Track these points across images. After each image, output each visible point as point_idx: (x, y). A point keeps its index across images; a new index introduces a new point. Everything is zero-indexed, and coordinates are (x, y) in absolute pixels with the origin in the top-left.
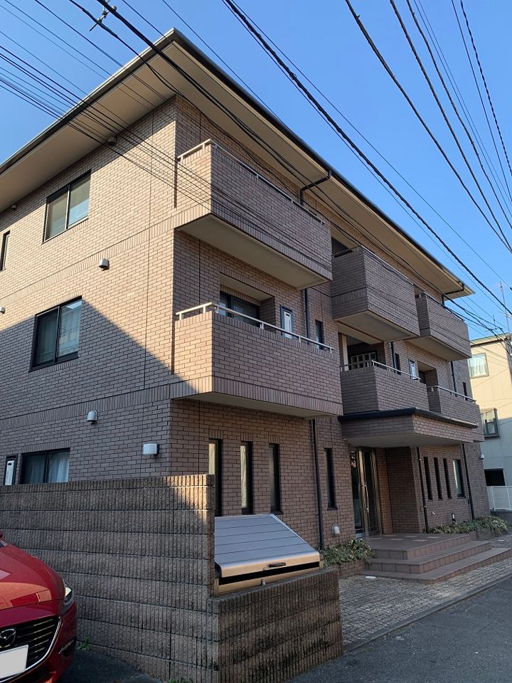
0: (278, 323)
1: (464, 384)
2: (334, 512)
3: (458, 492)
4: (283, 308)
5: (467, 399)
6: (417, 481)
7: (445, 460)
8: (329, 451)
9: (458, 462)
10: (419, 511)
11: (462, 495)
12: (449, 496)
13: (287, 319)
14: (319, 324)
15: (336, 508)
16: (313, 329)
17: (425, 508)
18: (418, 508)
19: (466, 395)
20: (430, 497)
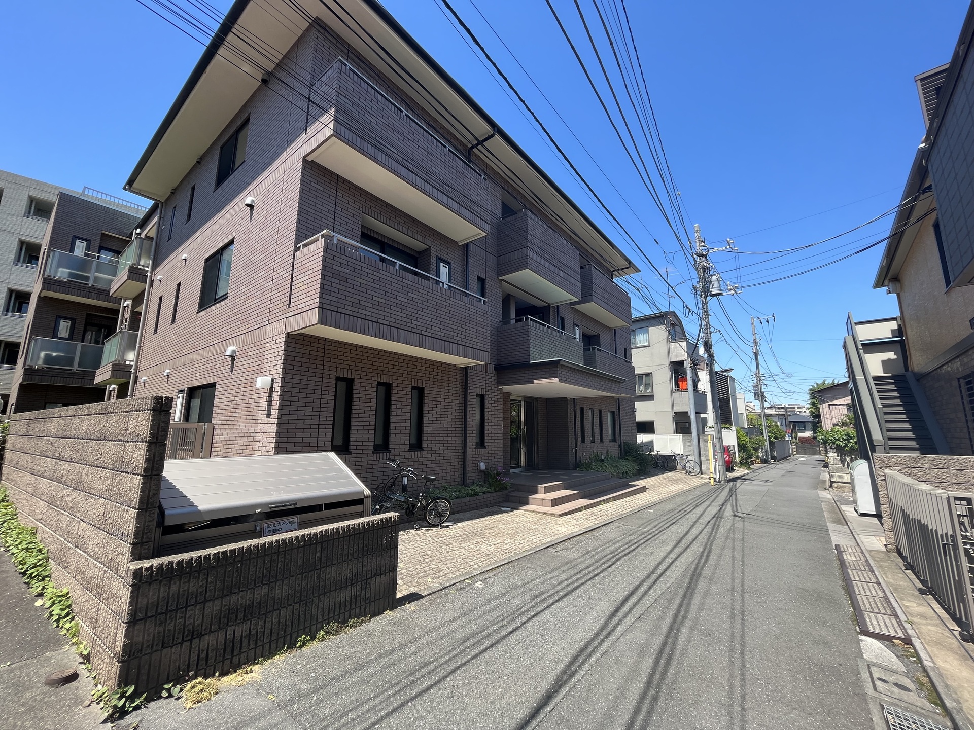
0: (433, 271)
1: (625, 350)
2: (481, 451)
3: (610, 438)
4: (439, 258)
5: (626, 361)
6: (571, 427)
7: (600, 411)
8: (482, 398)
9: (613, 413)
10: (570, 452)
11: (614, 440)
12: (602, 440)
13: (444, 270)
14: (482, 281)
15: (485, 447)
16: (474, 284)
17: (576, 450)
18: (570, 449)
19: (626, 358)
20: (583, 441)
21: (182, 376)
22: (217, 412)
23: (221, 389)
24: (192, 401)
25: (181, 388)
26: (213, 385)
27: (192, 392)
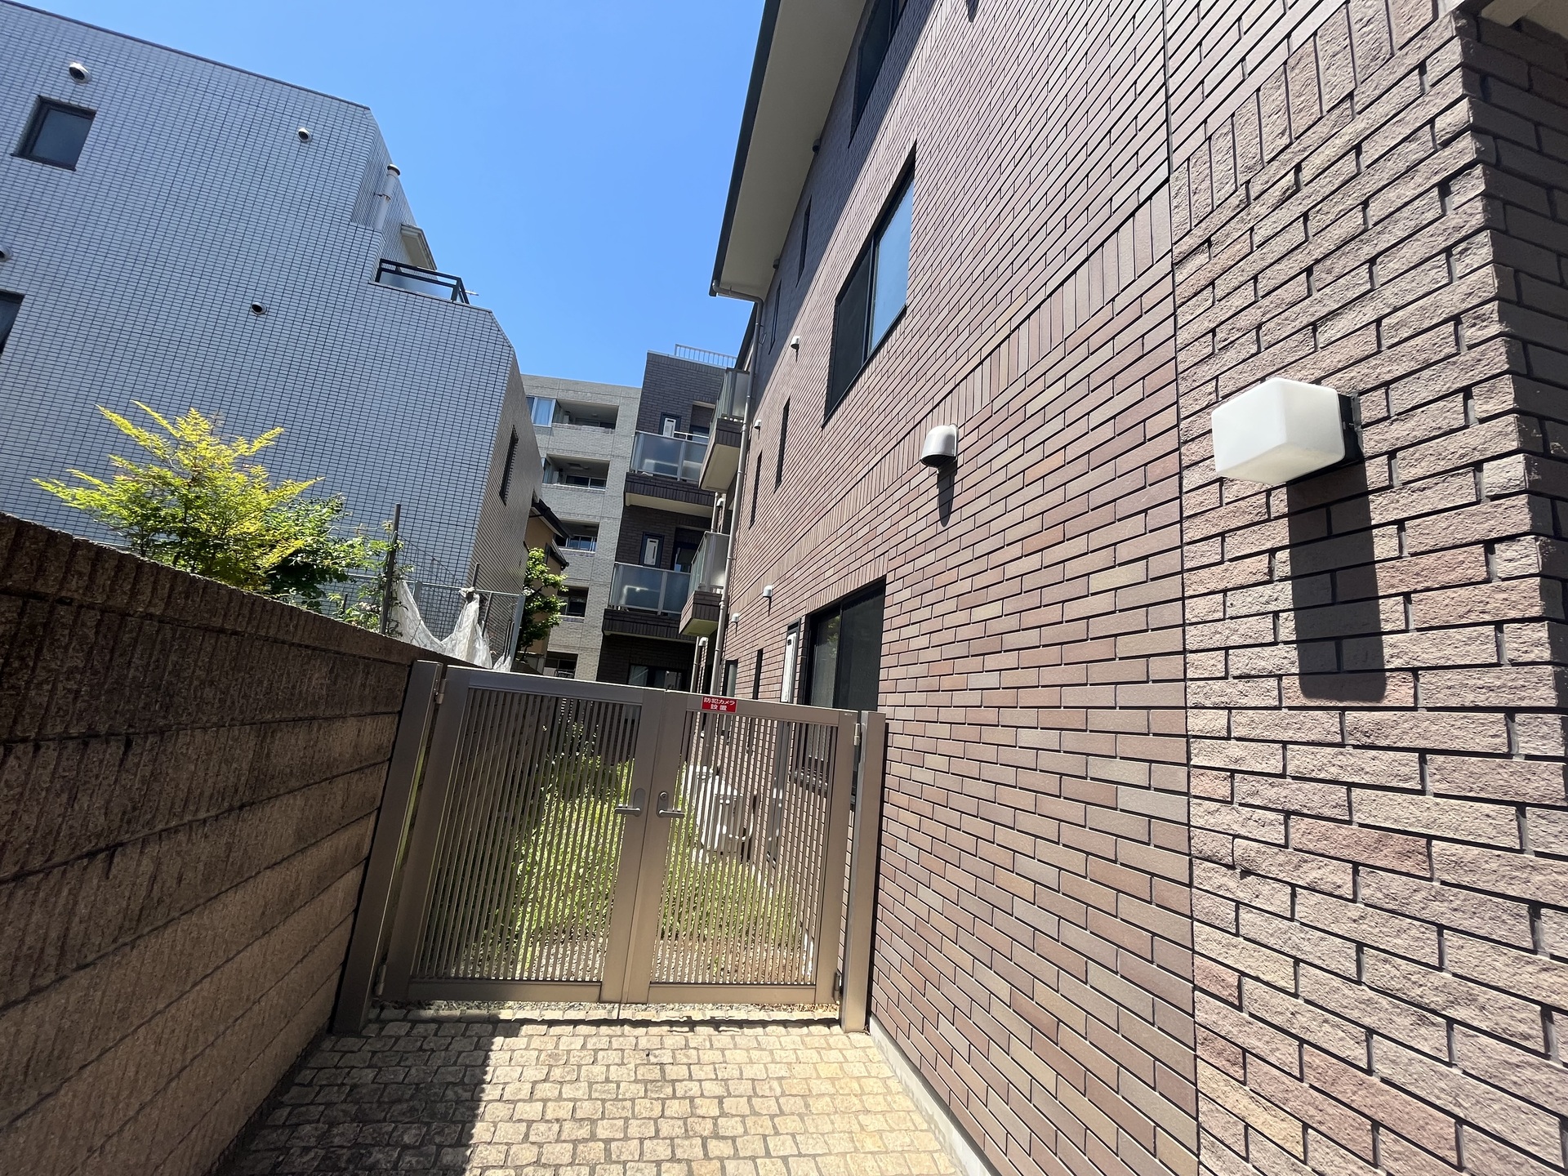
21: (795, 589)
22: (895, 673)
23: (907, 593)
24: (817, 648)
25: (792, 620)
26: (877, 589)
27: (816, 624)
